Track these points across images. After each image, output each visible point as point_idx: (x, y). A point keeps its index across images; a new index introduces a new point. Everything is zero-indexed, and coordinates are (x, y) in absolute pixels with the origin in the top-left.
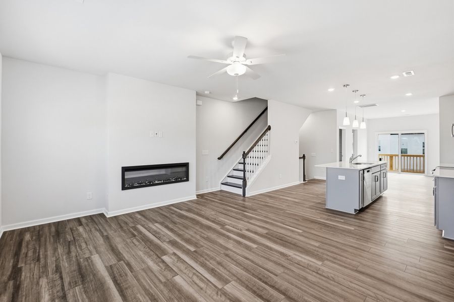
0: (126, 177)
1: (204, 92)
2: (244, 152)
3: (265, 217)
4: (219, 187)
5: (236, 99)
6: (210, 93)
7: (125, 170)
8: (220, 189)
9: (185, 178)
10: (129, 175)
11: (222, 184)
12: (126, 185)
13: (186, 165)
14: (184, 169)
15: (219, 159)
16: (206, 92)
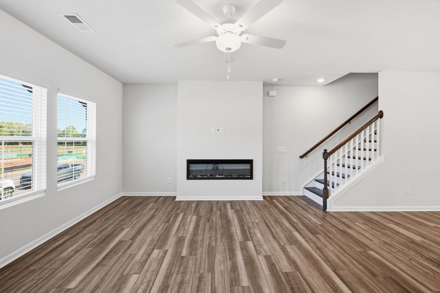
0: (191, 169)
1: (272, 81)
2: (325, 150)
3: (318, 248)
4: (301, 192)
5: (321, 81)
6: (279, 80)
7: (190, 162)
8: (302, 195)
9: (249, 175)
10: (194, 167)
11: (306, 188)
12: (190, 175)
13: (250, 162)
14: (247, 167)
15: (302, 157)
16: (275, 80)
